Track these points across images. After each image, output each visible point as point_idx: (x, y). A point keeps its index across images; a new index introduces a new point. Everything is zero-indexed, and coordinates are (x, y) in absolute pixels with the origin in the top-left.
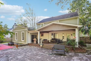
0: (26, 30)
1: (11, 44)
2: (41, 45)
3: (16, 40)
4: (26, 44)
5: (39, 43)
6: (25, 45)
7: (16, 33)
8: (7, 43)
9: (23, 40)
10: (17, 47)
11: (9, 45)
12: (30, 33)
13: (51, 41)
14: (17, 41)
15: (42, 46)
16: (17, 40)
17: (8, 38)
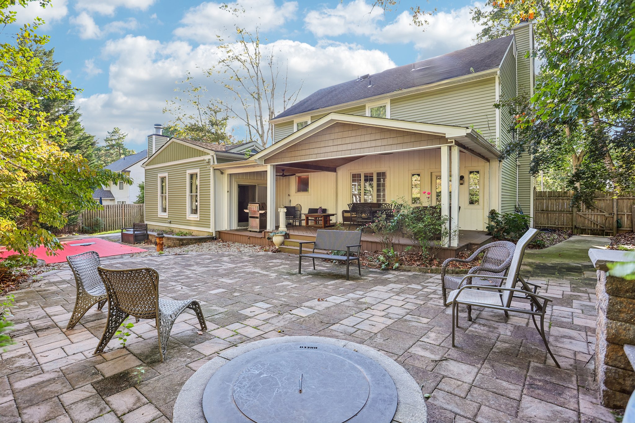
0: (206, 158)
1: (135, 236)
2: (277, 239)
3: (161, 214)
4: (205, 235)
5: (270, 227)
6: (200, 241)
7: (160, 175)
8: (117, 234)
9: (195, 211)
10: (161, 247)
11: (125, 239)
12: (231, 175)
13: (345, 219)
14: (162, 220)
15: (283, 243)
16: (165, 215)
17: (123, 205)
